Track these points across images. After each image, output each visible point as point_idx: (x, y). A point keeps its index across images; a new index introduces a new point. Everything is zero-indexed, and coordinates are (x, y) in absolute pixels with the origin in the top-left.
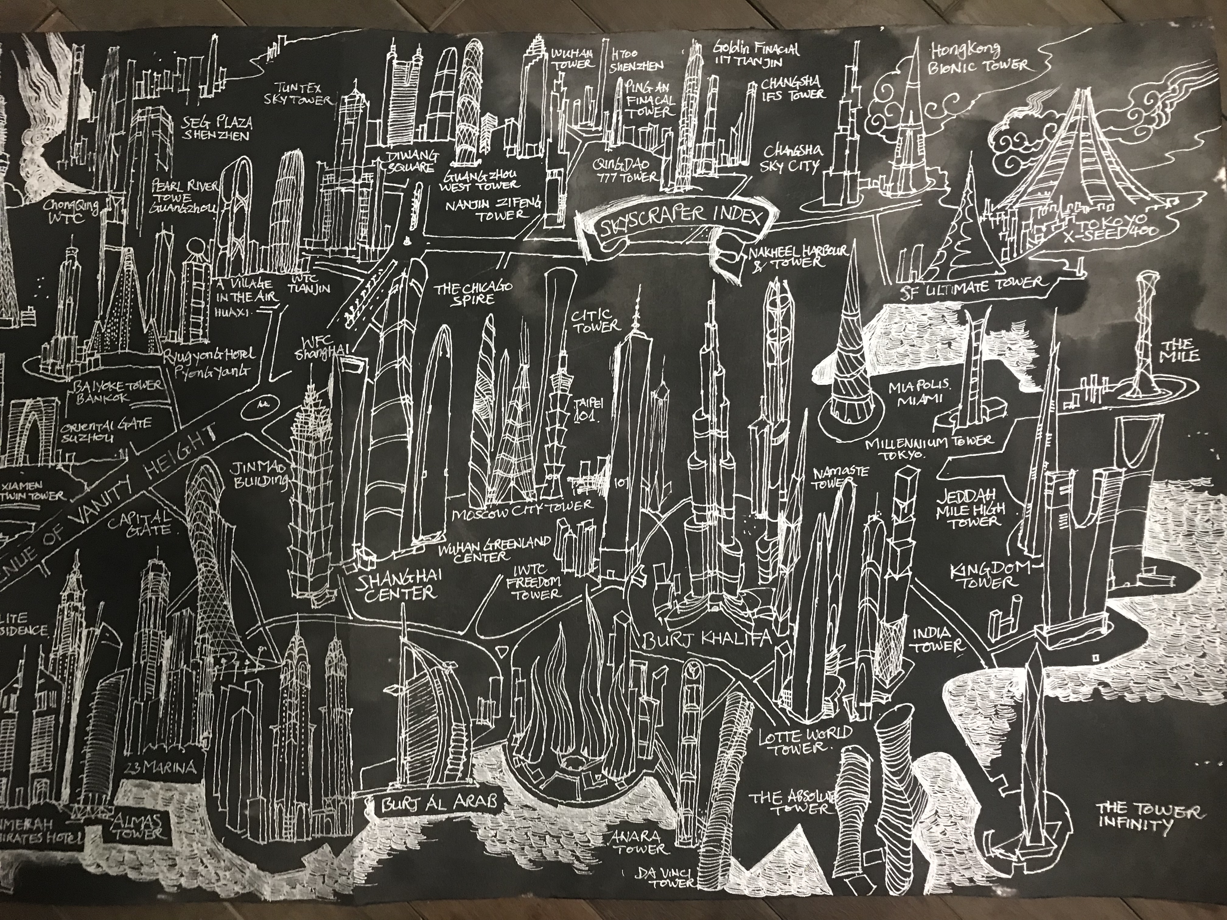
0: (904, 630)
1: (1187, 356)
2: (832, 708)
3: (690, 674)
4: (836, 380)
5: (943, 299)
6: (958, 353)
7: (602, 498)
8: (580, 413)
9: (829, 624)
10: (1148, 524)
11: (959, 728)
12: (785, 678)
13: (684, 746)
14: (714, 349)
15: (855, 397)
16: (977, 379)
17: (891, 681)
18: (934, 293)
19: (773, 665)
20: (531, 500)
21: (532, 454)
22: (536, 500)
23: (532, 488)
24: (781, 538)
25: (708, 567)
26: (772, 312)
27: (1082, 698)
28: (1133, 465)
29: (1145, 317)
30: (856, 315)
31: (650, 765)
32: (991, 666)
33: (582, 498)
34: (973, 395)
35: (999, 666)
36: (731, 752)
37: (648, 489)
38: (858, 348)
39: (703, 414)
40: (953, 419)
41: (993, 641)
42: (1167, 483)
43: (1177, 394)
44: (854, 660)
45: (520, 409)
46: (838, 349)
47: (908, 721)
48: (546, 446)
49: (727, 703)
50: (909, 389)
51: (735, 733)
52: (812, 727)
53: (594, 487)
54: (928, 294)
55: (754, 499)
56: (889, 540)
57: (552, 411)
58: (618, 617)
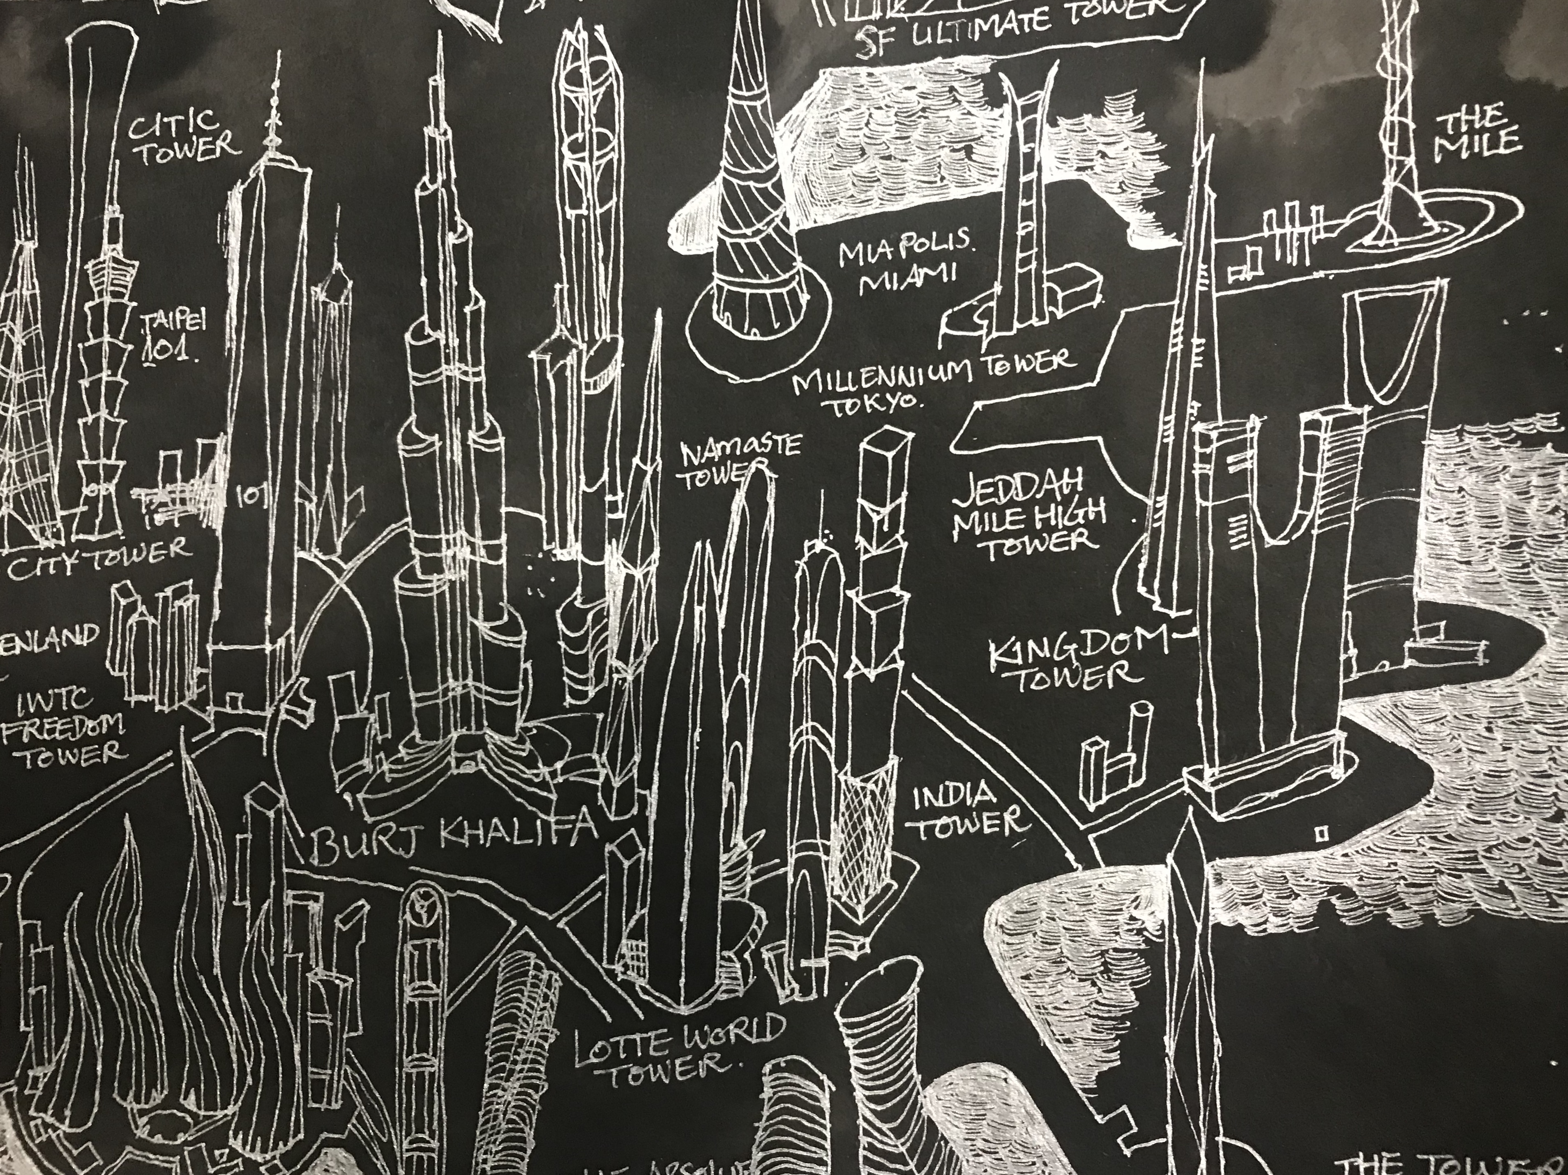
0: (892, 792)
1: (1494, 143)
2: (739, 974)
3: (417, 917)
4: (721, 242)
5: (949, 52)
6: (988, 170)
7: (211, 530)
8: (154, 344)
9: (727, 785)
10: (1423, 528)
11: (1023, 1007)
12: (631, 913)
13: (409, 1075)
14: (446, 184)
15: (766, 280)
16: (1033, 225)
17: (868, 908)
18: (929, 39)
19: (601, 886)
20: (52, 544)
21: (49, 440)
22: (63, 543)
23: (54, 518)
24: (613, 599)
25: (450, 674)
26: (571, 96)
27: (1294, 925)
28: (1382, 397)
29: (1399, 64)
30: (760, 96)
31: (337, 1121)
32: (1090, 864)
33: (167, 532)
34: (1025, 262)
35: (1108, 864)
36: (514, 1086)
37: (310, 507)
38: (767, 168)
39: (428, 330)
40: (981, 317)
41: (1092, 807)
42: (1460, 433)
43: (1476, 230)
44: (784, 863)
45: (19, 341)
46: (722, 174)
47: (911, 996)
48: (80, 422)
49: (500, 977)
50: (884, 254)
51: (521, 1042)
52: (695, 1021)
53: (191, 509)
54: (916, 42)
55: (549, 516)
56: (851, 593)
57: (92, 342)
58: (254, 797)
